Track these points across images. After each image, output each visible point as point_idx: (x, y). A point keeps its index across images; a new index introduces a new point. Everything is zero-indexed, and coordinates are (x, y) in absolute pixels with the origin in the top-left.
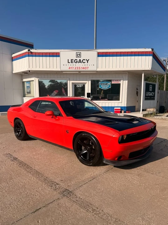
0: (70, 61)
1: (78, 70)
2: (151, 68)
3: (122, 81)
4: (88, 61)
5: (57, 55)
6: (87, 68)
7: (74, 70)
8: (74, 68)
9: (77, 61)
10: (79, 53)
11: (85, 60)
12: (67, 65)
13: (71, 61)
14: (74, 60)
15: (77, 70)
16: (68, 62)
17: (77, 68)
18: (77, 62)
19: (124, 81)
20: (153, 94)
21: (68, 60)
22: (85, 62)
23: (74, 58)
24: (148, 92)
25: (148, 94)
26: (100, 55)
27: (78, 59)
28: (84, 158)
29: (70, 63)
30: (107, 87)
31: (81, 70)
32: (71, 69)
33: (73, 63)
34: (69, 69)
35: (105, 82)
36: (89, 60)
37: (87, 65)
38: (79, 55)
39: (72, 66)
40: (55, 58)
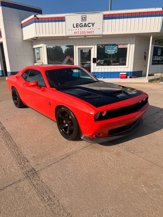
0: (75, 26)
1: (84, 34)
2: (160, 31)
3: (129, 45)
4: (93, 25)
5: (62, 20)
6: (92, 32)
7: (79, 34)
8: (80, 33)
9: (82, 26)
10: (84, 17)
11: (90, 24)
12: (73, 30)
13: (77, 25)
14: (79, 25)
15: (82, 34)
16: (74, 27)
17: (82, 33)
18: (82, 27)
19: (131, 45)
20: (161, 58)
21: (73, 24)
22: (90, 26)
23: (80, 22)
24: (156, 57)
25: (156, 58)
26: (106, 17)
27: (83, 23)
28: (65, 132)
29: (75, 27)
30: (113, 52)
31: (86, 34)
32: (76, 34)
33: (78, 27)
34: (75, 34)
35: (111, 46)
36: (94, 23)
37: (93, 29)
38: (84, 19)
39: (77, 31)
40: (60, 23)
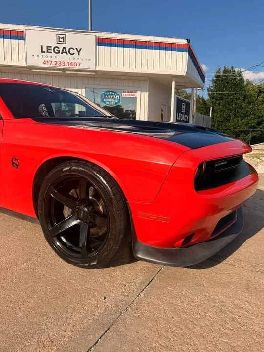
0: (45, 49)
1: (62, 67)
2: (185, 73)
3: (139, 93)
4: (79, 52)
5: (20, 36)
6: (78, 64)
7: (53, 66)
8: (54, 63)
9: (59, 51)
11: (74, 50)
12: (40, 56)
13: (48, 50)
14: (52, 48)
15: (58, 66)
16: (42, 52)
17: (58, 63)
18: (59, 53)
19: (143, 94)
20: (186, 118)
21: (41, 46)
22: (74, 54)
23: (54, 44)
24: (180, 114)
25: (180, 117)
26: (101, 42)
27: (61, 47)
29: (44, 52)
30: (115, 103)
31: (67, 67)
32: (47, 65)
33: (51, 53)
34: (44, 65)
35: (111, 93)
36: (80, 49)
37: (78, 59)
38: (62, 40)
39: (49, 59)
40: (15, 41)
